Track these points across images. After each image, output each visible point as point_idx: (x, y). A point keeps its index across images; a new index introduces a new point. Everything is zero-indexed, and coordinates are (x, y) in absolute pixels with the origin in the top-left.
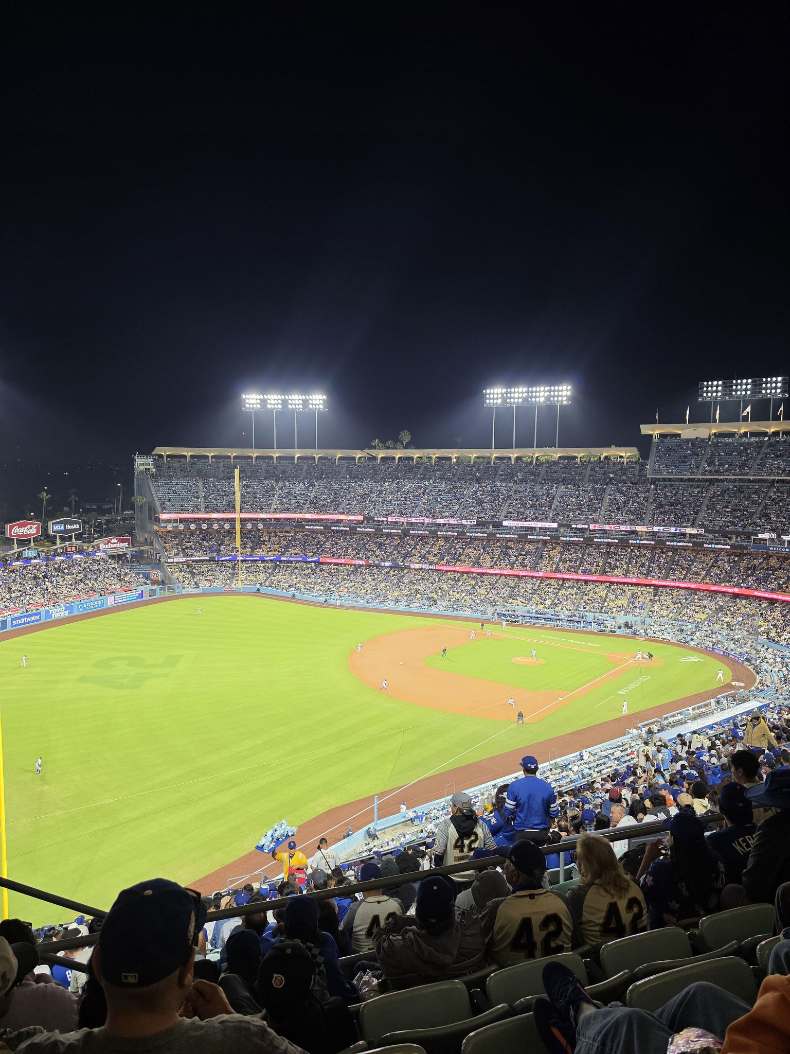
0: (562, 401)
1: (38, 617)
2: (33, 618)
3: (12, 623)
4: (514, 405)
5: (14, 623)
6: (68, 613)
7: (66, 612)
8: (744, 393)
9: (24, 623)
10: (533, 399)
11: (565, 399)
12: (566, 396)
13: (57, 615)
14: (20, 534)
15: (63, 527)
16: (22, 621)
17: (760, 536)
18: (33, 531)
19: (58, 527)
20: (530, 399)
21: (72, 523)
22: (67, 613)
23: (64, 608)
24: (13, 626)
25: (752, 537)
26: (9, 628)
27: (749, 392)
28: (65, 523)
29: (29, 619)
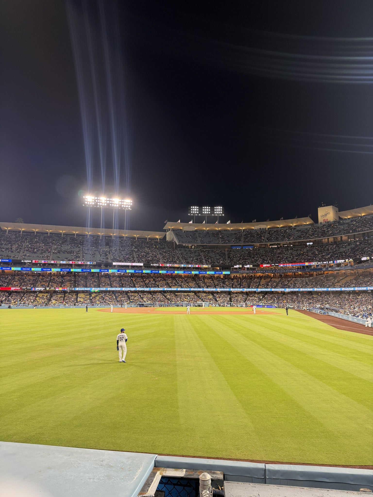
0: (128, 208)
4: (101, 207)
8: (207, 213)
10: (113, 205)
11: (129, 206)
12: (130, 205)
17: (235, 267)
20: (111, 205)
25: (231, 268)
27: (209, 213)
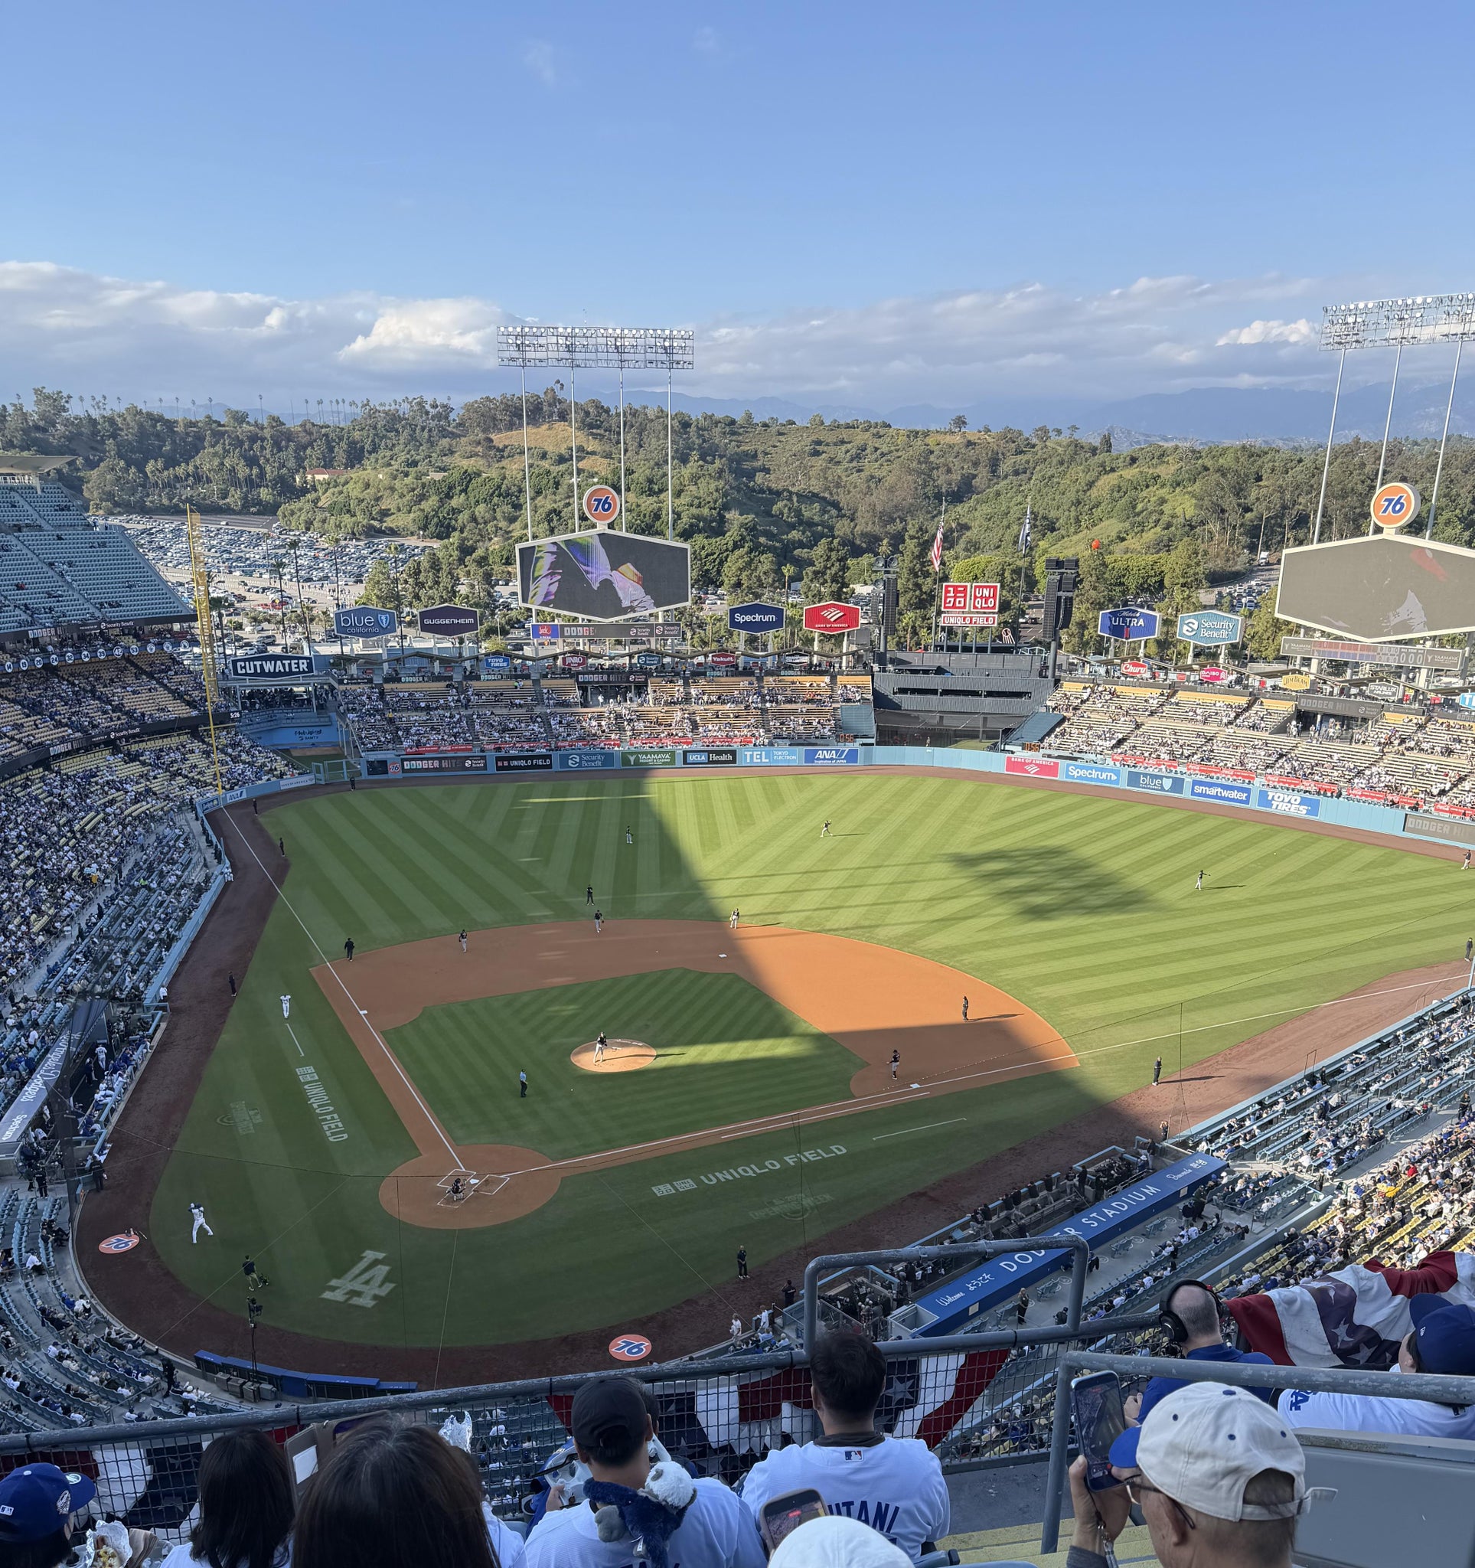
1: (1244, 796)
2: (1235, 794)
3: (1193, 789)
5: (1198, 789)
6: (1304, 811)
7: (1301, 808)
9: (1216, 797)
13: (1284, 809)
16: (1213, 791)
23: (1301, 801)
24: (1193, 793)
26: (1186, 794)
29: (1225, 793)
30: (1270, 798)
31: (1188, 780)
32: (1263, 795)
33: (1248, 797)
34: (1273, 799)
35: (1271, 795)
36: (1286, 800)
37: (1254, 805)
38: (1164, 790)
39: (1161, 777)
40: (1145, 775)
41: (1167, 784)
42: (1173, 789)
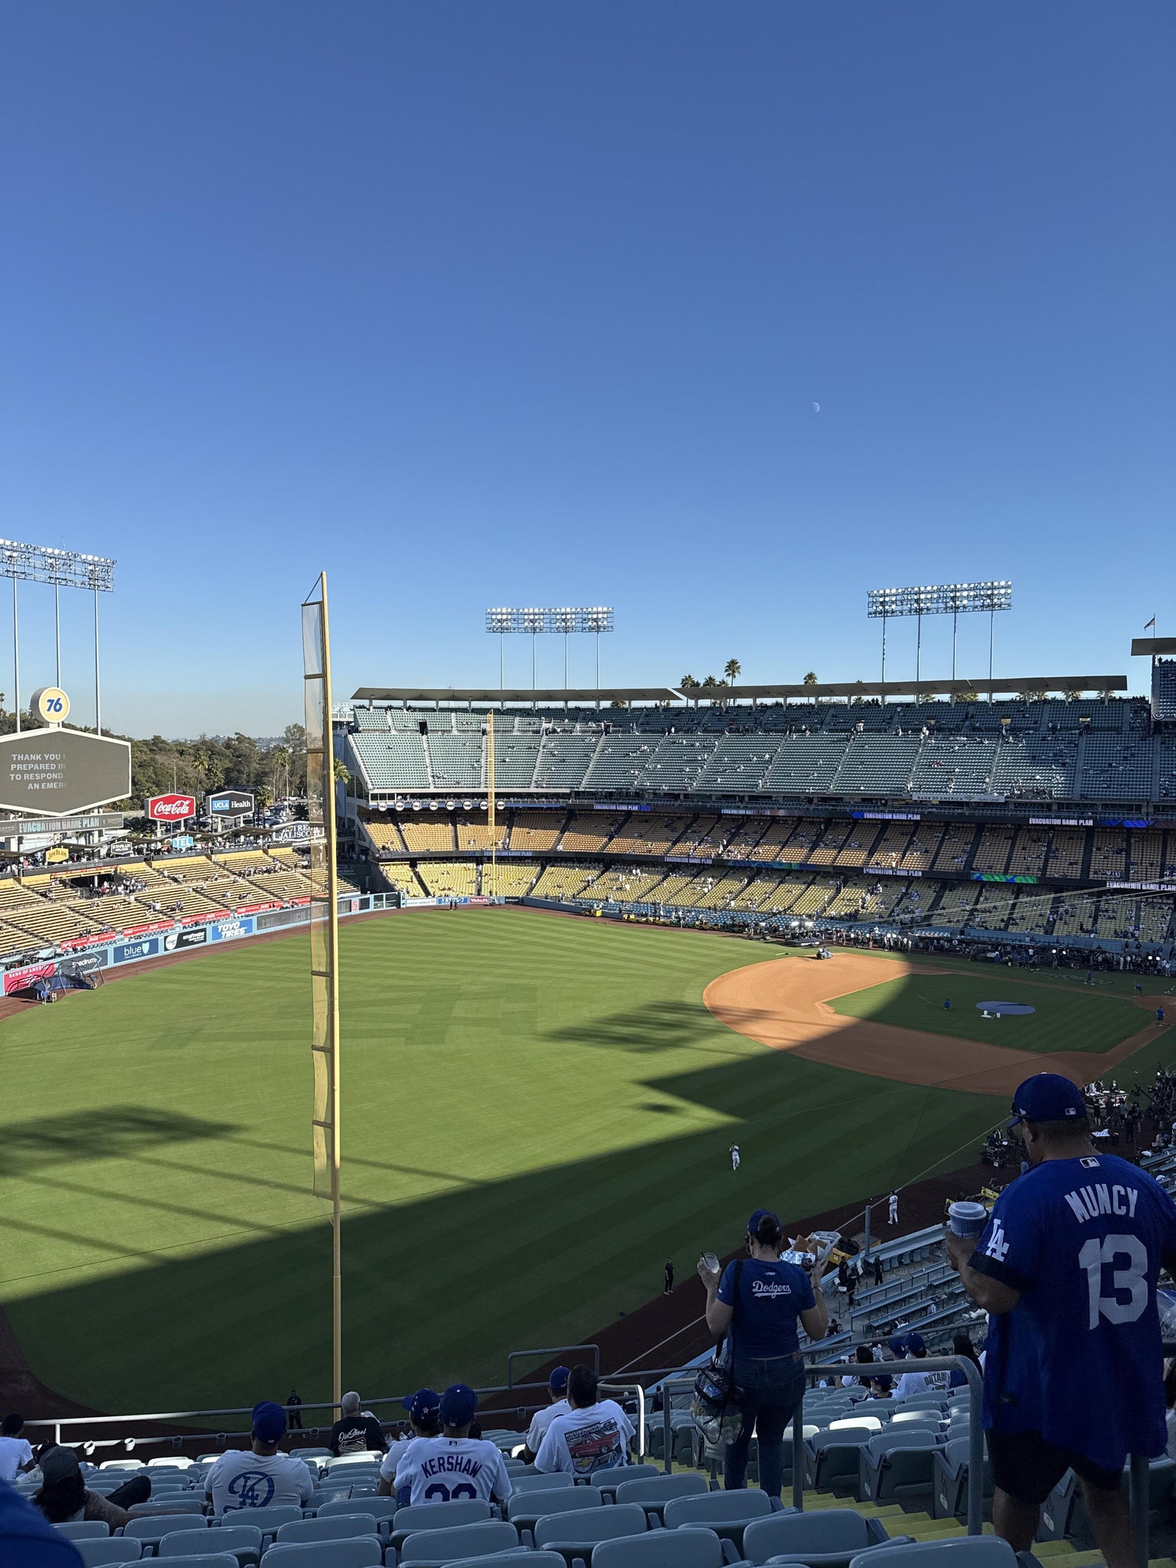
1: (202, 936)
3: (166, 944)
5: (169, 943)
6: (244, 932)
13: (229, 934)
14: (167, 813)
15: (227, 805)
18: (185, 810)
19: (221, 805)
21: (240, 799)
22: (242, 930)
23: (239, 924)
24: (166, 948)
26: (162, 951)
28: (230, 798)
30: (220, 931)
31: (160, 938)
32: (215, 929)
33: (205, 934)
34: (222, 931)
35: (220, 927)
36: (231, 928)
37: (210, 941)
38: (143, 954)
39: (140, 944)
40: (128, 947)
41: (146, 947)
42: (150, 952)
